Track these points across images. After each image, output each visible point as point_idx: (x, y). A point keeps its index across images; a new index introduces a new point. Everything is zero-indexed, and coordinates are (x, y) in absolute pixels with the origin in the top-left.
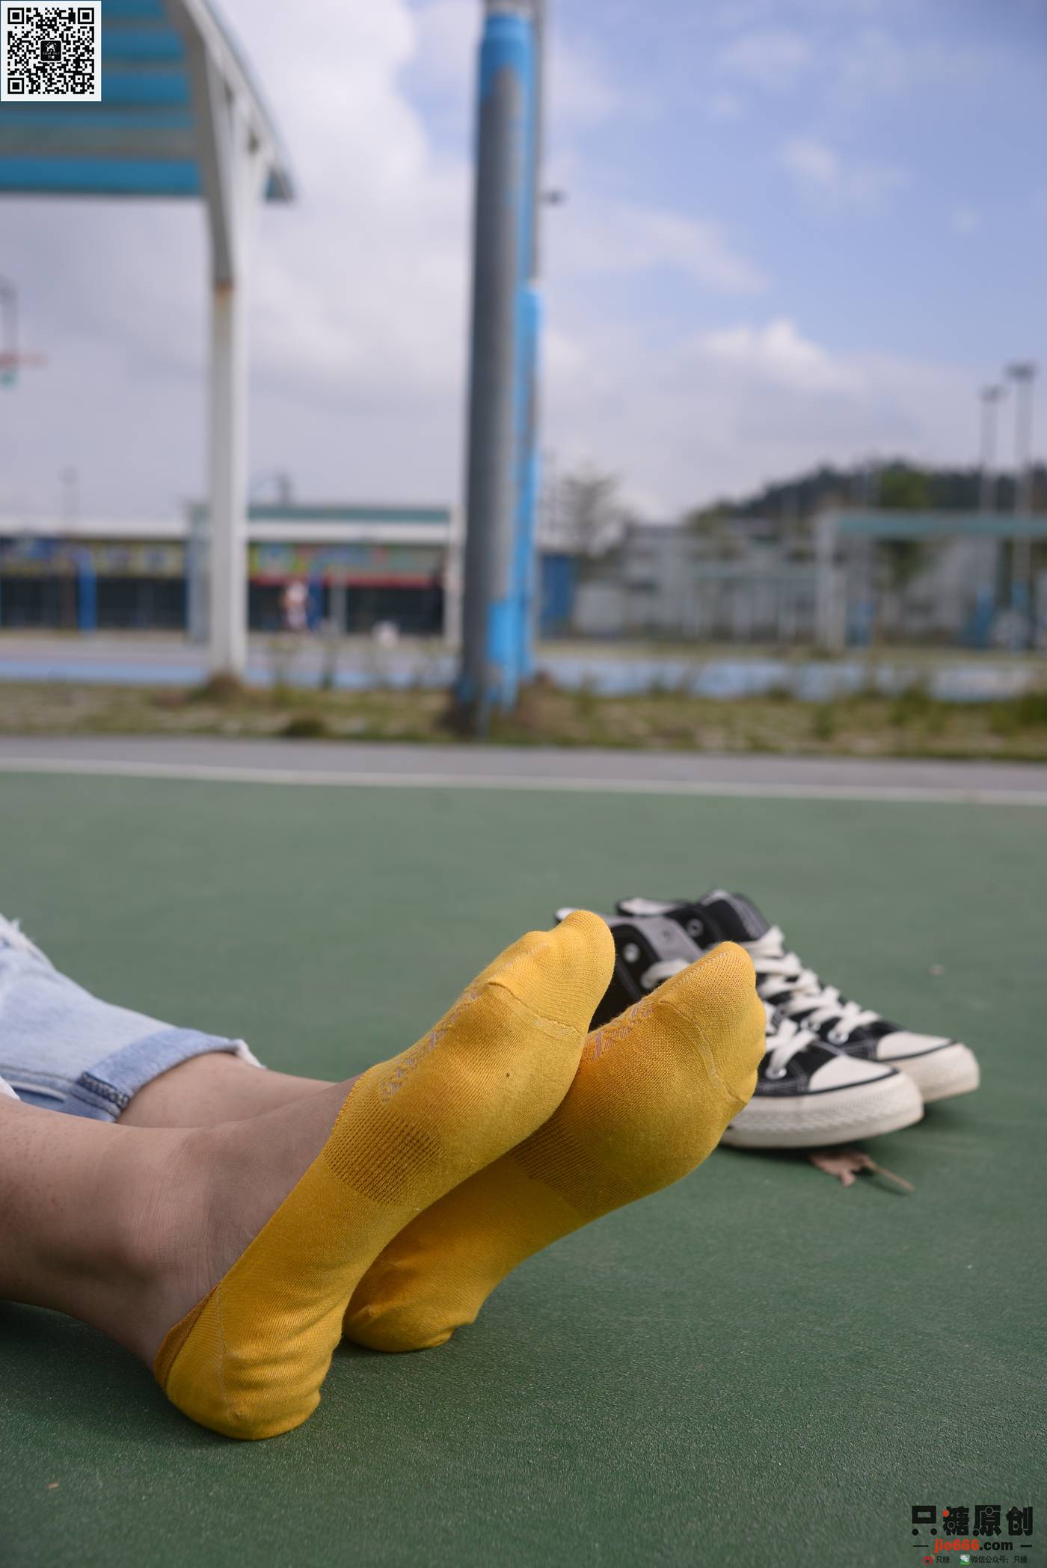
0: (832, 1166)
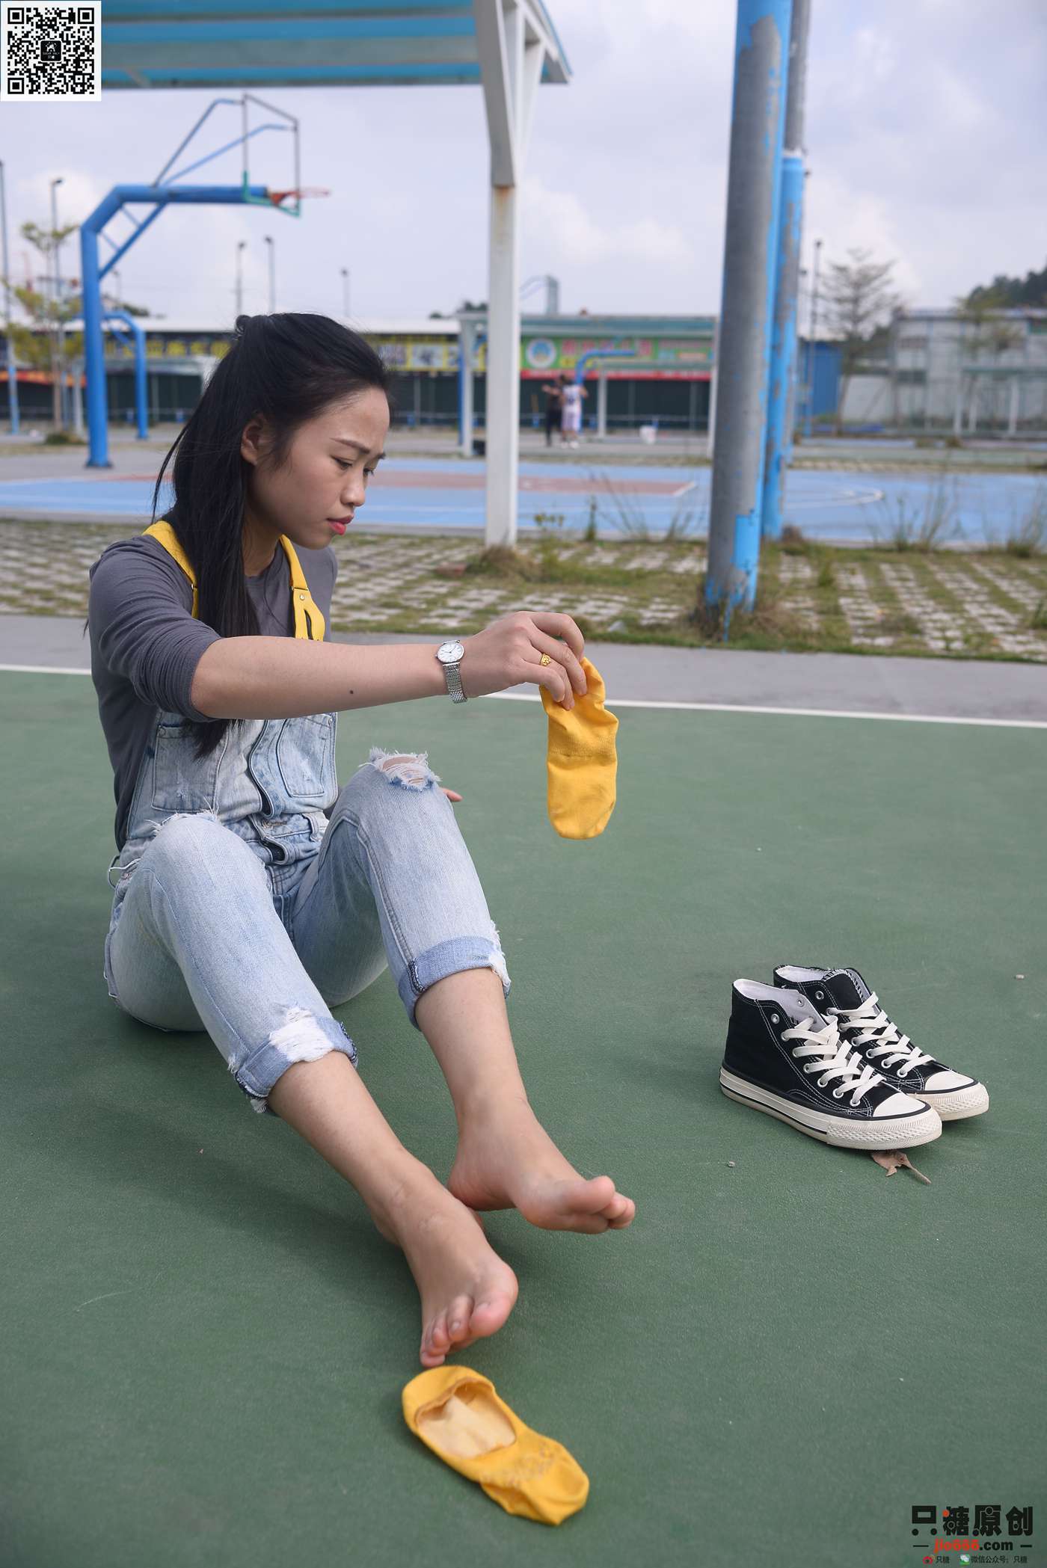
0: (883, 1162)
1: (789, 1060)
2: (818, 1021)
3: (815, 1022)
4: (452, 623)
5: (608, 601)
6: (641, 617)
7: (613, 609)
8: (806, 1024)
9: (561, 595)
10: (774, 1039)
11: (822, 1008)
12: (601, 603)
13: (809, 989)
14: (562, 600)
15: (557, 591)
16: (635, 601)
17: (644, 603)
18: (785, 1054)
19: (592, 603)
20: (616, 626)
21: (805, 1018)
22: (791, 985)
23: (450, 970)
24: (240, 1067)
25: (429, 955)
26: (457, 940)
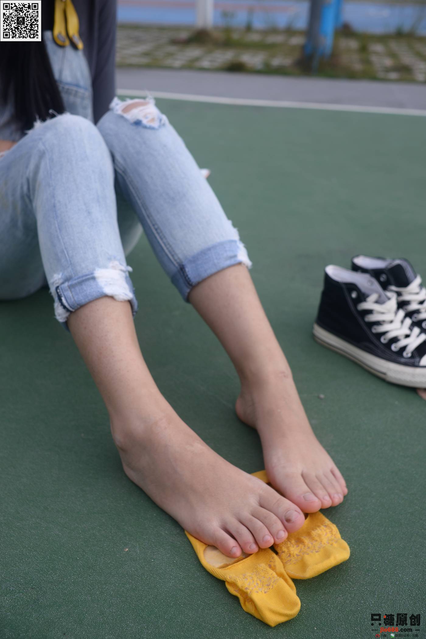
0: (424, 396)
1: (362, 323)
2: (382, 296)
6: (272, 63)
7: (258, 60)
8: (373, 297)
10: (352, 308)
11: (385, 286)
13: (376, 273)
17: (273, 56)
18: (359, 319)
22: (364, 270)
23: (214, 270)
24: (63, 283)
25: (195, 259)
26: (214, 247)
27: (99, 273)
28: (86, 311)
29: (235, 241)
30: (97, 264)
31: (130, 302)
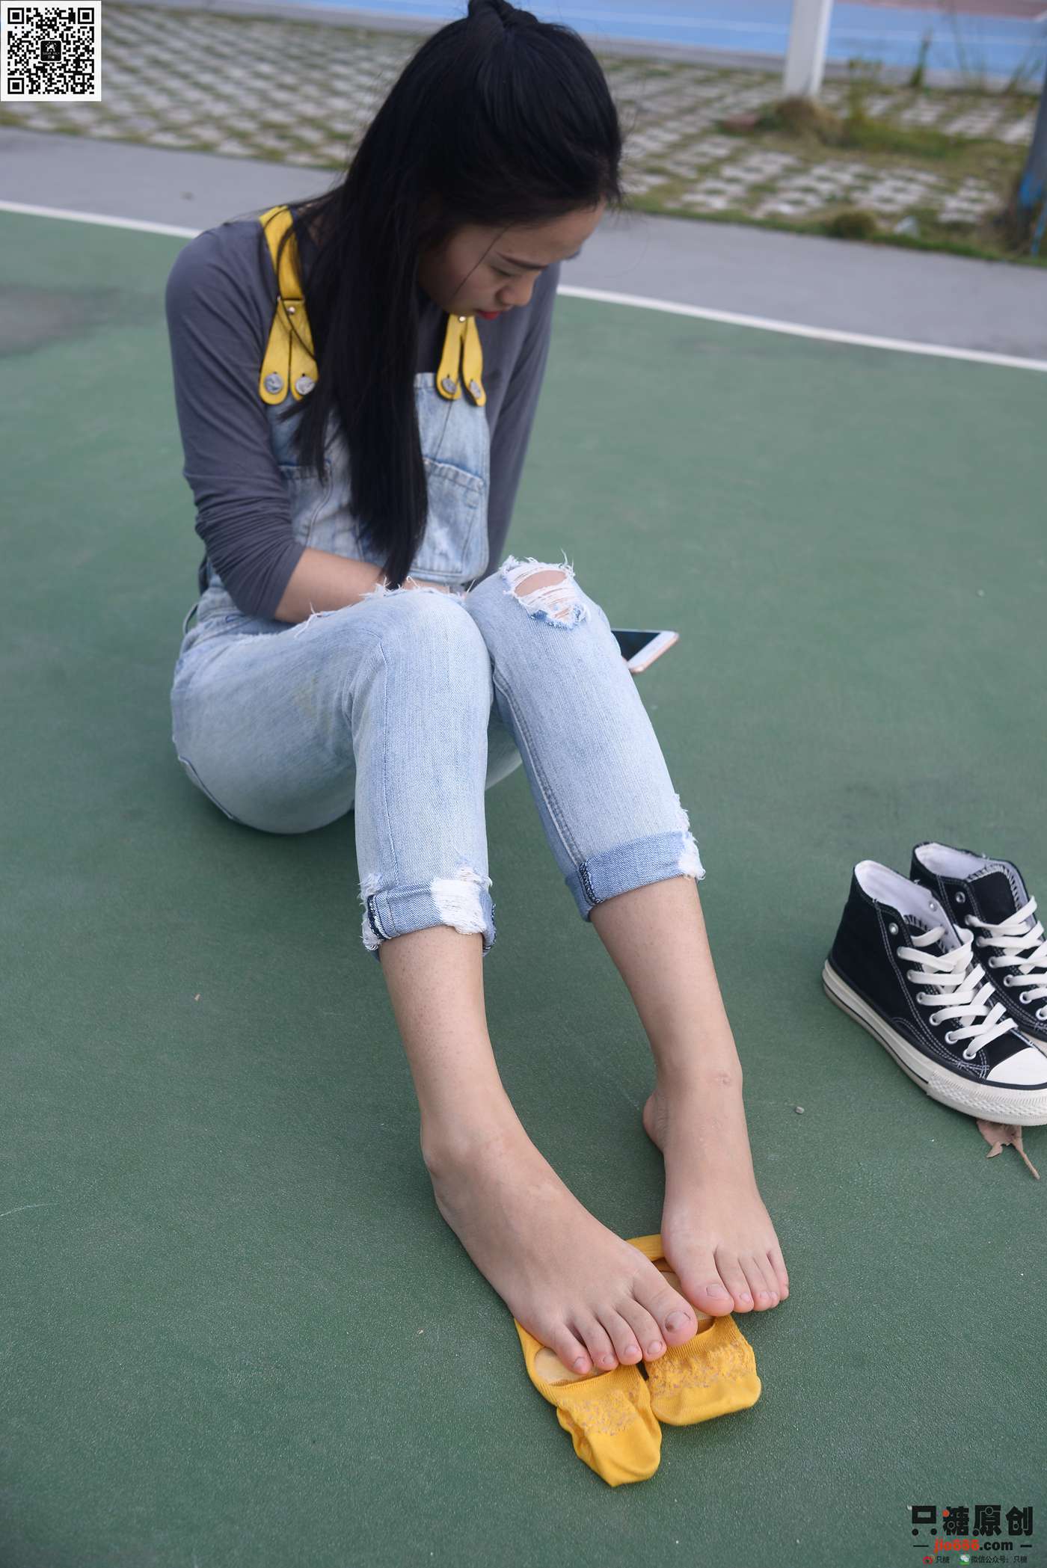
0: (989, 1136)
1: (902, 981)
2: (950, 933)
3: (946, 933)
4: (718, 204)
5: (910, 180)
6: (942, 209)
7: (912, 195)
9: (857, 168)
10: (889, 952)
11: (957, 916)
12: (900, 184)
13: (947, 888)
14: (858, 176)
15: (854, 161)
16: (942, 184)
17: (951, 187)
18: (899, 973)
19: (890, 183)
20: (904, 227)
21: (936, 926)
22: (928, 879)
23: (634, 885)
24: (380, 892)
25: (605, 860)
26: (640, 844)
27: (438, 886)
28: (409, 943)
29: (680, 835)
30: (437, 870)
31: (483, 936)
